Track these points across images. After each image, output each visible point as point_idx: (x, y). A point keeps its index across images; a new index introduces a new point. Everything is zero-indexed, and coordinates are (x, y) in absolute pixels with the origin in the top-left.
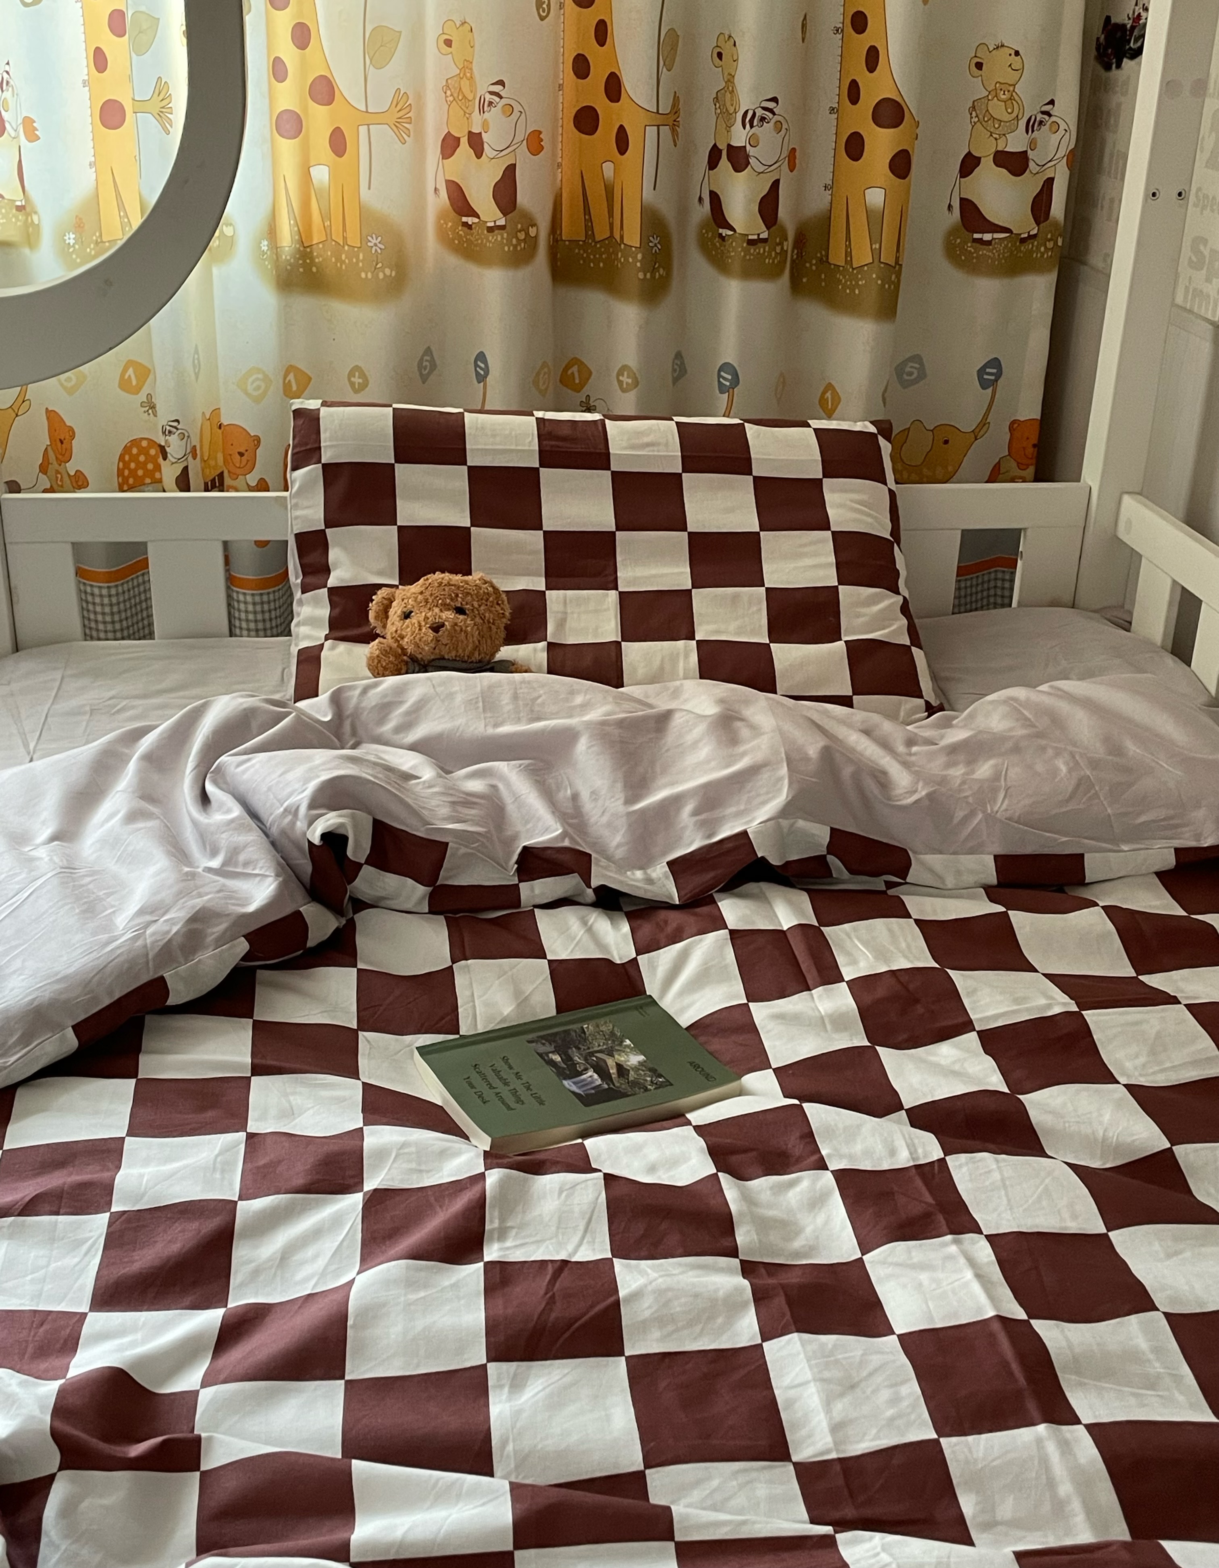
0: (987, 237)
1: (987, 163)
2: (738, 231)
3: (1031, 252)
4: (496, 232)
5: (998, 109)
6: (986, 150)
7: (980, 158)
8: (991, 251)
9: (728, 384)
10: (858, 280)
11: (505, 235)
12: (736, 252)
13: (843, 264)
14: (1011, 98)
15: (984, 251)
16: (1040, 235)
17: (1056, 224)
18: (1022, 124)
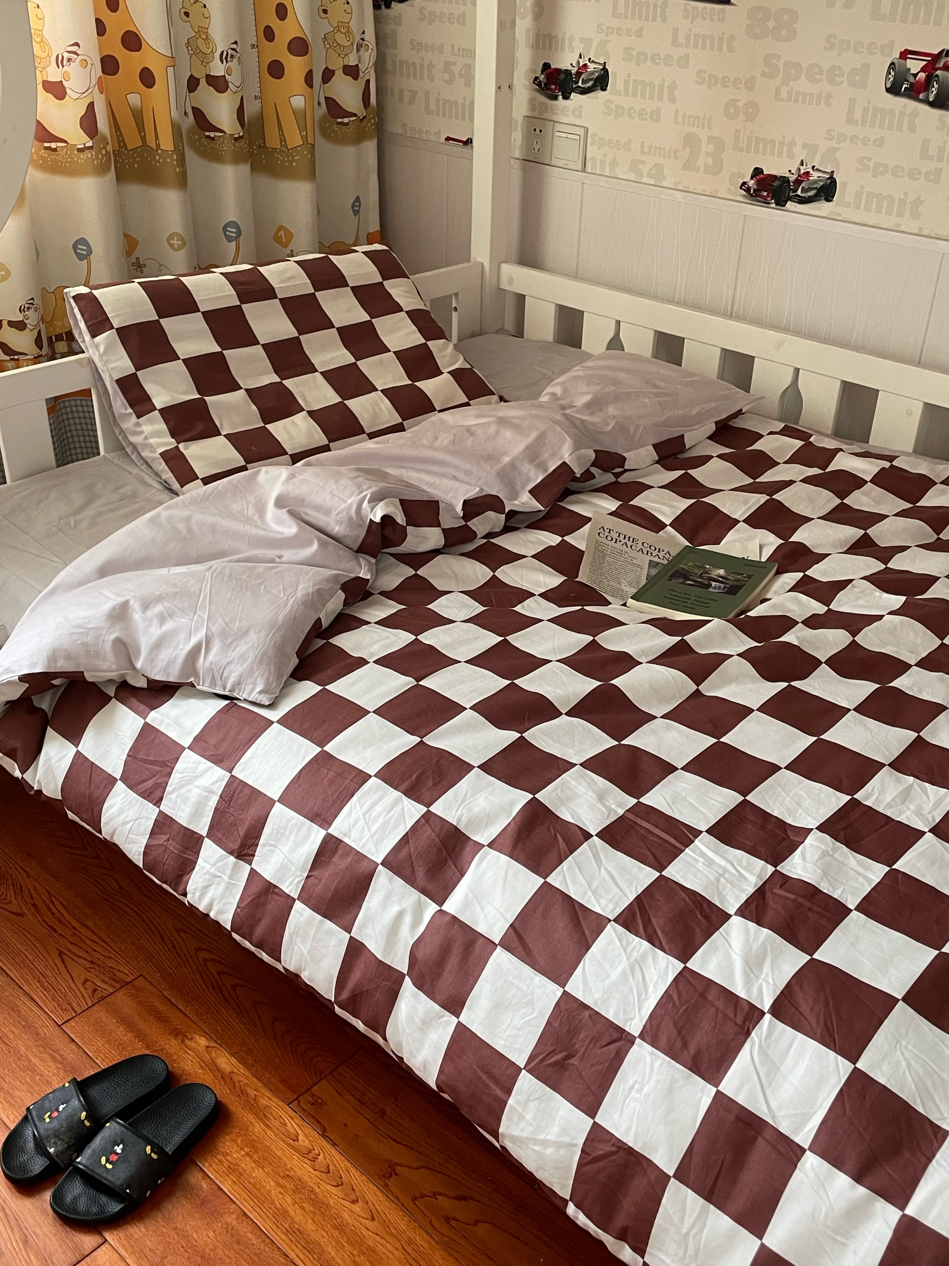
0: (346, 120)
1: (339, 74)
2: (227, 132)
3: (364, 127)
4: (86, 151)
5: (341, 39)
6: (337, 65)
7: (334, 71)
8: (349, 129)
9: (234, 235)
10: (293, 157)
11: (94, 153)
12: (227, 147)
13: (279, 147)
14: (348, 32)
15: (345, 129)
16: (367, 117)
17: (373, 109)
18: (355, 46)
